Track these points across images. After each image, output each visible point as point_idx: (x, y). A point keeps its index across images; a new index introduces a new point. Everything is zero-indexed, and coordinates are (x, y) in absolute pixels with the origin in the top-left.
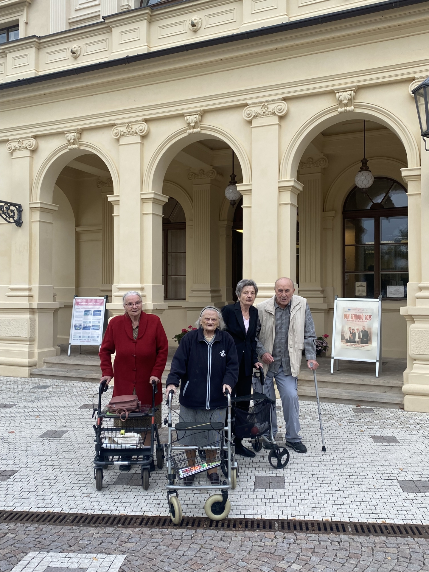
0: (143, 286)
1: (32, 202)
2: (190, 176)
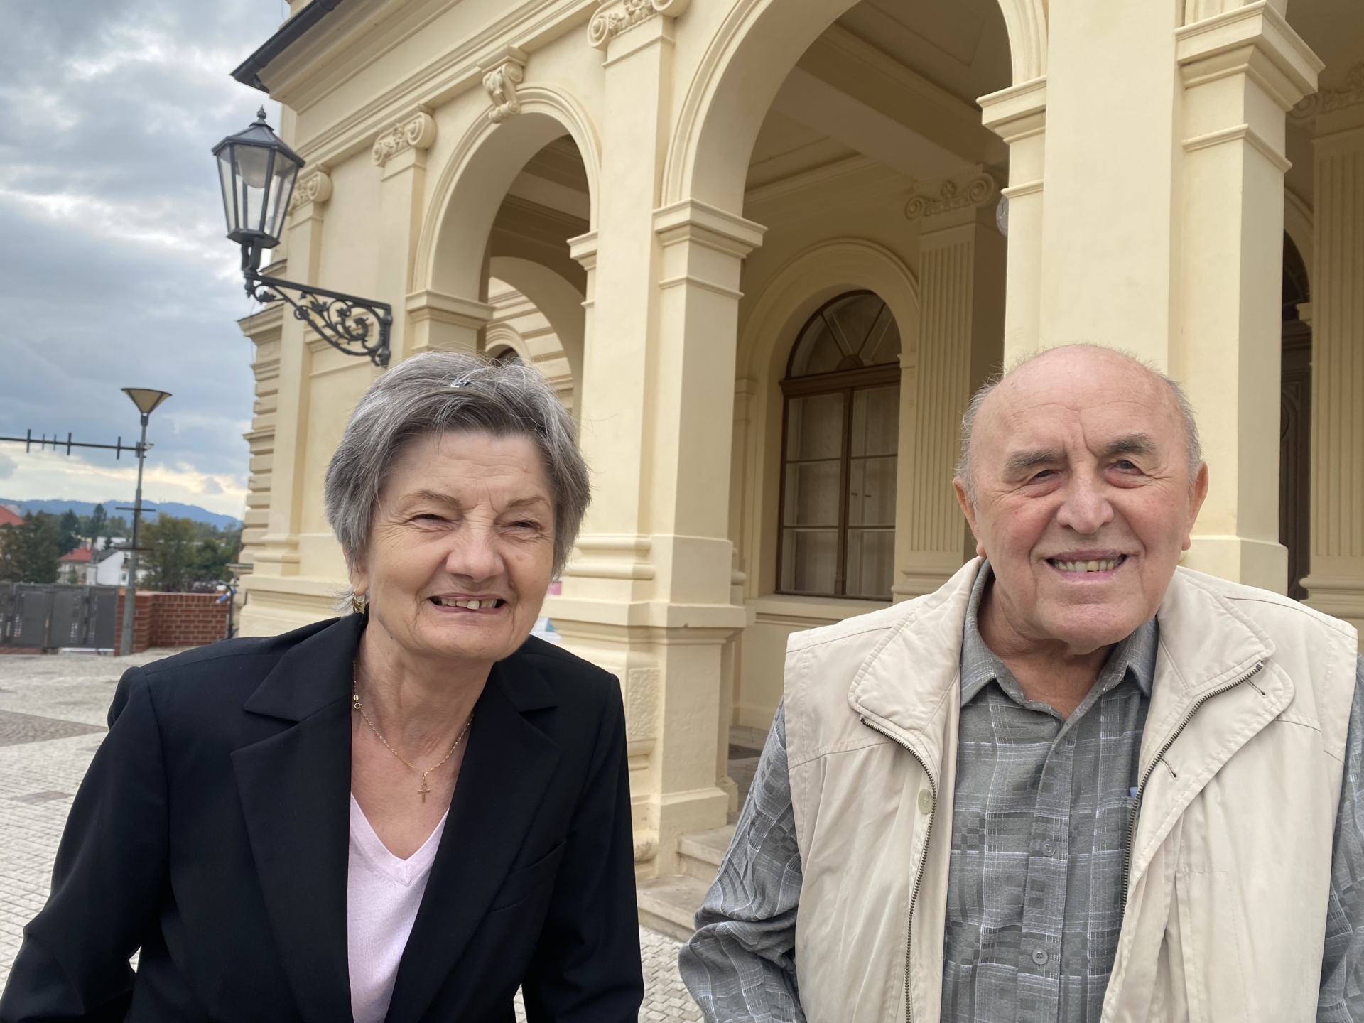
0: (648, 539)
1: (414, 293)
2: (912, 209)
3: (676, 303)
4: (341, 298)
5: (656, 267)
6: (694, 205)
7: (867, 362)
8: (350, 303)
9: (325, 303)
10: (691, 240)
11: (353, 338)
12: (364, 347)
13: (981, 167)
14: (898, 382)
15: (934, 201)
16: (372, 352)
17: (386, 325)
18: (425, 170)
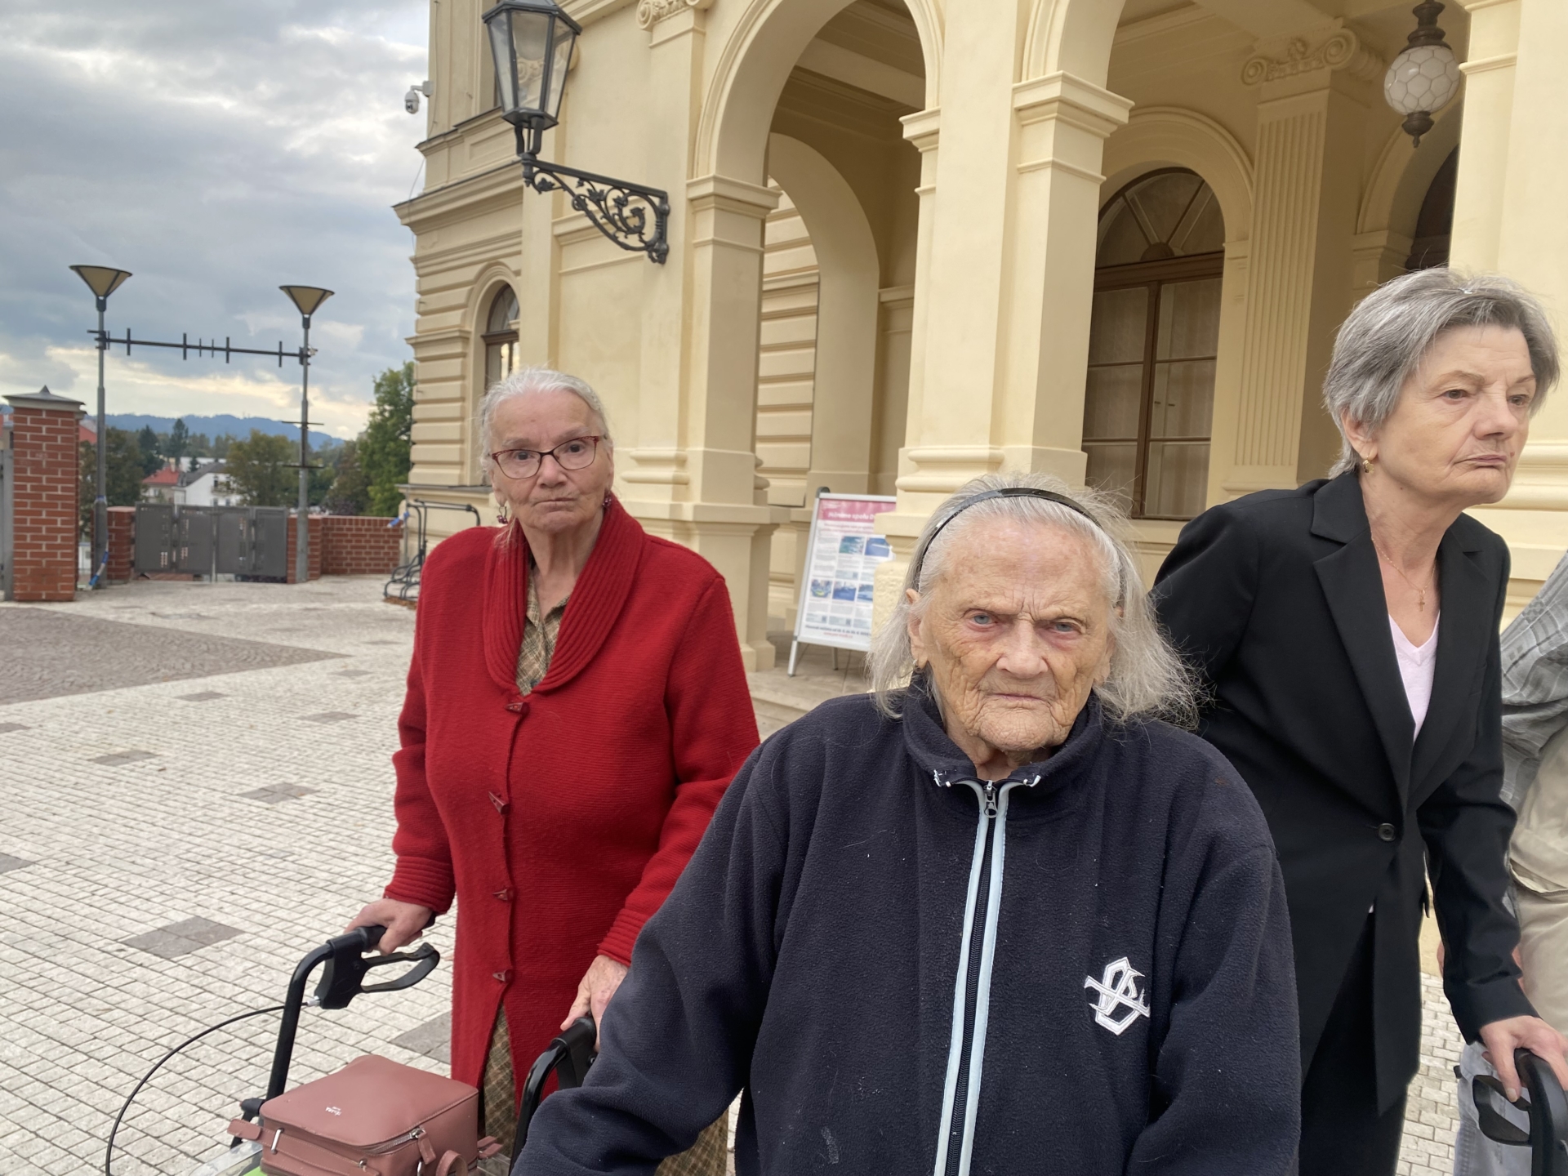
0: (1001, 451)
1: (695, 179)
2: (1251, 72)
3: (1039, 191)
4: (617, 185)
5: (1015, 149)
6: (1065, 79)
7: (1178, 252)
8: (626, 191)
9: (602, 191)
10: (1057, 119)
11: (630, 231)
12: (642, 240)
13: (1340, 21)
14: (1219, 274)
15: (1279, 63)
16: (648, 247)
17: (662, 215)
18: (704, 34)
